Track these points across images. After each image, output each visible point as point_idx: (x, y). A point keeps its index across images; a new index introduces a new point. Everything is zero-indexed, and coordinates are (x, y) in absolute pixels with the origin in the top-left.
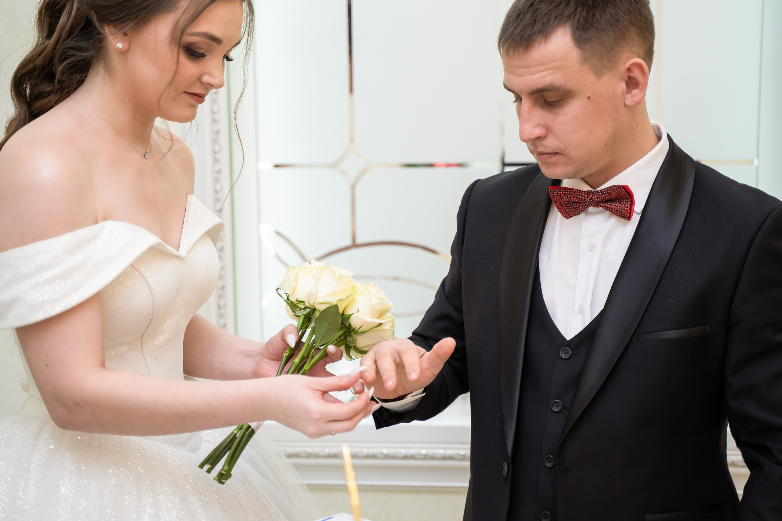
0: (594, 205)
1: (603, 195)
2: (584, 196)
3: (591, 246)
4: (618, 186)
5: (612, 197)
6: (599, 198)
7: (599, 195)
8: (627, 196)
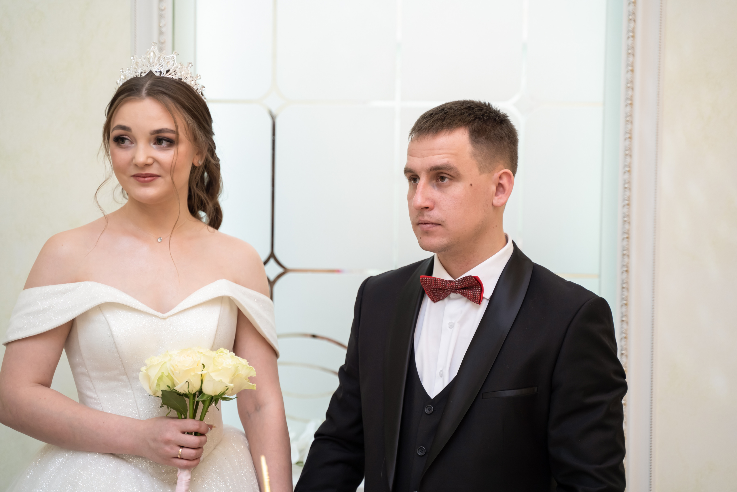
0: (453, 291)
1: (460, 283)
2: (446, 284)
3: (451, 324)
4: (471, 276)
5: (467, 285)
6: (457, 285)
7: (457, 283)
8: (477, 285)
